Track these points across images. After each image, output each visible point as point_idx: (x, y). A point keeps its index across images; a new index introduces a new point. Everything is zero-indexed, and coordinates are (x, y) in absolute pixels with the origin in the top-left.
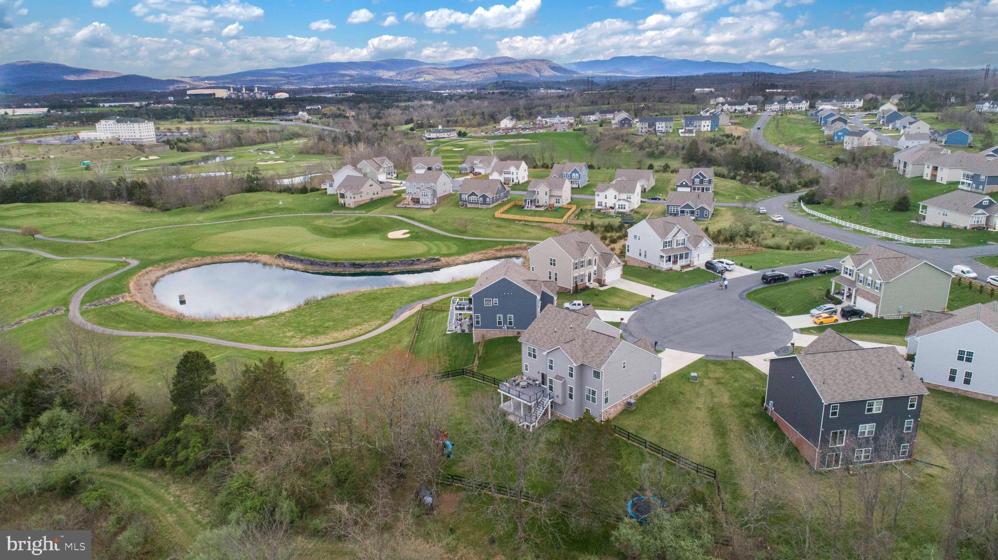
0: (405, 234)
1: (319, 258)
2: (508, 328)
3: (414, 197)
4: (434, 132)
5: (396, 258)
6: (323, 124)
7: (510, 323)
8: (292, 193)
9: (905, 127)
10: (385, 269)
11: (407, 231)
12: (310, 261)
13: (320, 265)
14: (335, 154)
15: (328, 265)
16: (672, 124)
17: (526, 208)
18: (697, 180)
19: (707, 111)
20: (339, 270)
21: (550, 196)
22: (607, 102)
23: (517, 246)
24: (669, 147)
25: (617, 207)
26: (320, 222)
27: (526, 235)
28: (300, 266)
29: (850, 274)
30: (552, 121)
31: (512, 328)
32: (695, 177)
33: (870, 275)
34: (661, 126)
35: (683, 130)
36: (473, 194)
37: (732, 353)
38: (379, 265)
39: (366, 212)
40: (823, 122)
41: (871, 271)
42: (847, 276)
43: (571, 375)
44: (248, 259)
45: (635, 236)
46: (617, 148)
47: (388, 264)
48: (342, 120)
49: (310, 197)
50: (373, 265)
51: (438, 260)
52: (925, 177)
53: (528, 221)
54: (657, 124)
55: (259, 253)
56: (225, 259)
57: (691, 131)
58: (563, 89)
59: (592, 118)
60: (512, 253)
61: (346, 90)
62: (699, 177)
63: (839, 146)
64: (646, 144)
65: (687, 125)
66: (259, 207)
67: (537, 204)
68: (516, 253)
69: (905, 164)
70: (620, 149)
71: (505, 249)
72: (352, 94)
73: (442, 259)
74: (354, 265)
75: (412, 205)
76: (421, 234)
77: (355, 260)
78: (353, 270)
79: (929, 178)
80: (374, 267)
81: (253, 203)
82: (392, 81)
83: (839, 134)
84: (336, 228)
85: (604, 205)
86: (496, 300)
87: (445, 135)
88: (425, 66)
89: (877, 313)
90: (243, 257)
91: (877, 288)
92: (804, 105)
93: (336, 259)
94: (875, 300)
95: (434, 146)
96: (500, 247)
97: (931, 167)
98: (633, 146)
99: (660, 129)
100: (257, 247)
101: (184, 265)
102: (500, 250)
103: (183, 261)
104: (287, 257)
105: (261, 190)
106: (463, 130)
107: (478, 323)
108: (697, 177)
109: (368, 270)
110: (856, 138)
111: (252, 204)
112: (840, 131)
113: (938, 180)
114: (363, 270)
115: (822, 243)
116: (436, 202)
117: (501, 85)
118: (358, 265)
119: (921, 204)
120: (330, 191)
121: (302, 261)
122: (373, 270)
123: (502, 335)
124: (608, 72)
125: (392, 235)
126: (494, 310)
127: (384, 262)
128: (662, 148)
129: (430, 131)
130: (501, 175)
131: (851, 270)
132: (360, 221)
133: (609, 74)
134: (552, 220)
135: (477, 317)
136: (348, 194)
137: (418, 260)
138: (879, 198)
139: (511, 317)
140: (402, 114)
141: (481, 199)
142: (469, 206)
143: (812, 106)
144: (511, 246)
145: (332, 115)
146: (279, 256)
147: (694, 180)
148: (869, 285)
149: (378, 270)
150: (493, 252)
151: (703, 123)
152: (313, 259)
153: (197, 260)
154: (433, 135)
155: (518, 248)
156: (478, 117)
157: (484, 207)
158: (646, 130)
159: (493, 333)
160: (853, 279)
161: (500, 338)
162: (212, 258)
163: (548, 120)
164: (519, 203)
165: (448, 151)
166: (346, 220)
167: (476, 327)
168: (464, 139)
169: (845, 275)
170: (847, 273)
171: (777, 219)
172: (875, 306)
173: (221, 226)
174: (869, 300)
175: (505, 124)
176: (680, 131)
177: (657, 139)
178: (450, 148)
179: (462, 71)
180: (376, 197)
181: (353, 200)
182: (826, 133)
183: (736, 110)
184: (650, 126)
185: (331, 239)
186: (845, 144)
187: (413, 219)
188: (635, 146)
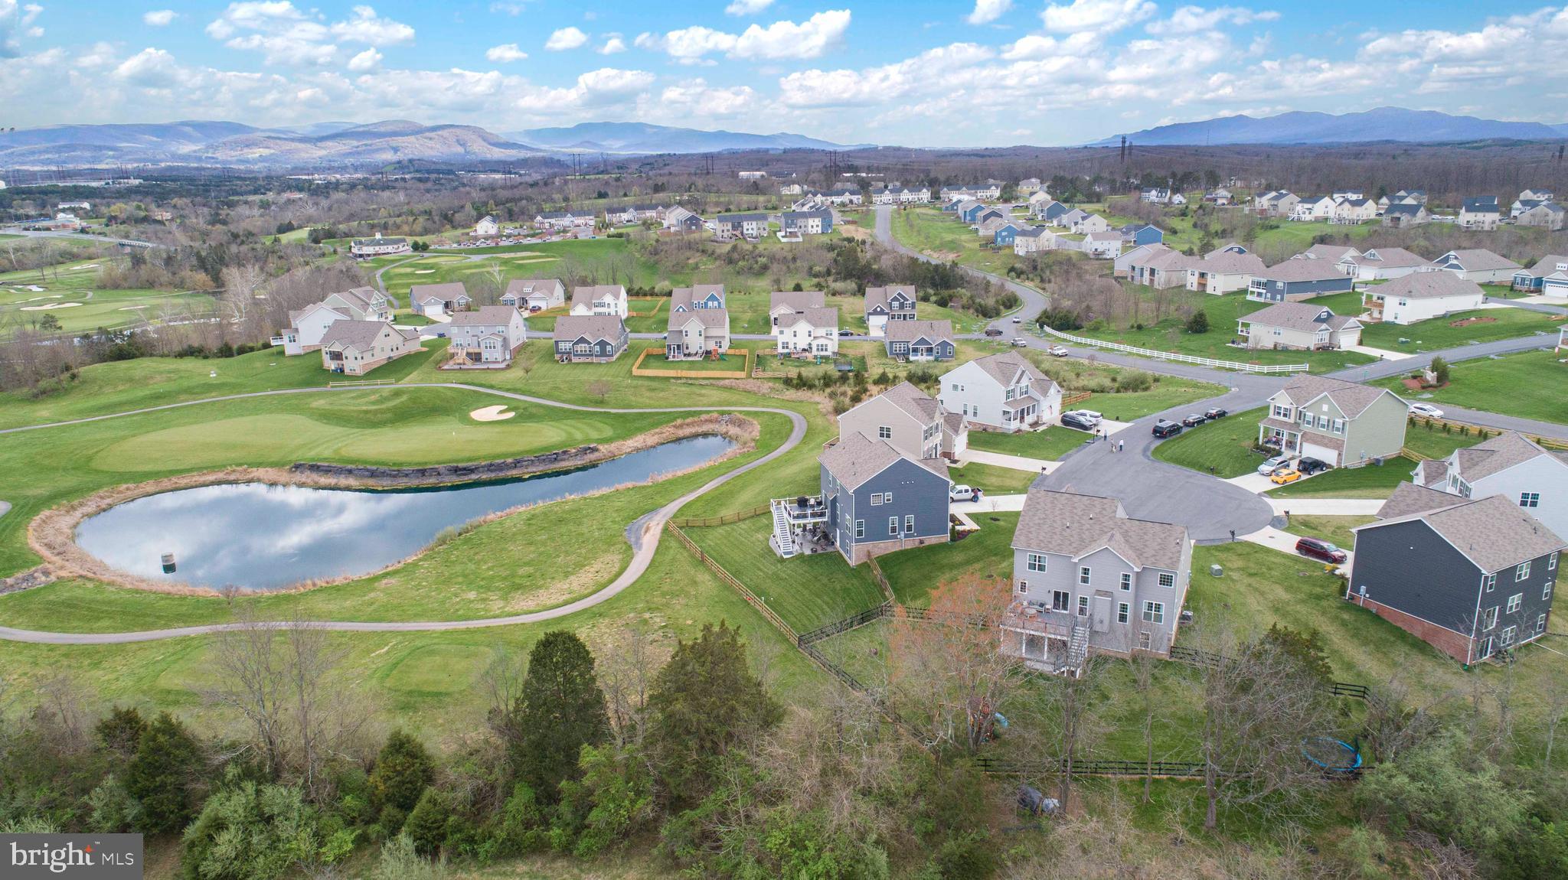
0: (501, 412)
1: (386, 464)
2: (906, 536)
3: (471, 350)
4: (368, 245)
5: (527, 452)
6: (116, 233)
7: (909, 528)
8: (206, 357)
9: (1076, 223)
10: (514, 473)
11: (505, 407)
12: (368, 470)
13: (390, 476)
14: (176, 286)
15: (407, 475)
16: (766, 224)
17: (671, 359)
18: (896, 304)
19: (803, 205)
20: (431, 481)
21: (706, 337)
22: (622, 193)
23: (704, 417)
24: (773, 258)
25: (814, 348)
26: (320, 403)
27: (705, 400)
28: (352, 481)
29: (1285, 415)
30: (561, 223)
31: (912, 536)
32: (892, 300)
33: (1324, 413)
34: (750, 228)
35: (783, 233)
36: (582, 340)
37: (1233, 533)
38: (500, 467)
39: (397, 381)
40: (968, 218)
41: (1325, 408)
42: (1281, 418)
43: (1126, 586)
44: (232, 477)
45: (955, 387)
46: (690, 261)
47: (516, 464)
48: (150, 228)
49: (257, 362)
50: (490, 468)
51: (594, 450)
52: (1189, 287)
53: (691, 378)
54: (745, 225)
55: (251, 465)
56: (183, 482)
57: (793, 235)
58: (515, 173)
59: (625, 216)
60: (700, 430)
61: (125, 175)
62: (898, 300)
63: (1007, 251)
64: (735, 256)
65: (788, 226)
66: (159, 386)
67: (686, 352)
68: (705, 428)
69: (1152, 272)
70: (697, 264)
71: (688, 425)
72: (137, 182)
73: (600, 447)
74: (456, 470)
75: (469, 364)
76: (534, 410)
77: (457, 461)
78: (457, 480)
79: (1195, 288)
80: (492, 471)
81: (146, 378)
82: (199, 159)
83: (1004, 234)
84: (367, 412)
85: (791, 346)
86: (889, 495)
87: (390, 249)
88: (259, 134)
89: (1339, 462)
90: (221, 476)
91: (1338, 429)
92: (925, 195)
93: (419, 464)
94: (1337, 445)
95: (377, 268)
96: (679, 421)
97: (1197, 275)
98: (716, 259)
99: (750, 231)
100: (233, 455)
101: (108, 501)
102: (681, 426)
103: (101, 492)
104: (315, 468)
105: (142, 355)
106: (420, 240)
107: (860, 533)
108: (895, 299)
109: (485, 477)
110: (1031, 239)
111: (144, 381)
112: (1004, 230)
113: (1209, 290)
114: (474, 477)
115: (1156, 380)
116: (508, 357)
117: (408, 167)
118: (464, 469)
119: (1240, 321)
120: (290, 349)
121: (350, 472)
122: (492, 475)
123: (897, 549)
124: (573, 146)
125: (480, 414)
126: (884, 511)
127: (510, 460)
128: (763, 260)
129: (361, 243)
130: (590, 309)
131: (1286, 409)
132: (404, 398)
133: (576, 150)
134: (728, 374)
135: (860, 524)
136: (350, 352)
137: (565, 452)
138: (1158, 316)
139: (911, 518)
140: (261, 216)
141: (597, 348)
142: (575, 360)
143: (936, 196)
144: (696, 419)
145: (128, 218)
146: (298, 467)
147: (890, 304)
148: (1323, 426)
149: (502, 475)
150: (672, 430)
151: (811, 222)
152: (374, 468)
153: (128, 489)
154: (367, 250)
155: (706, 421)
156: (421, 219)
157: (603, 360)
158: (729, 234)
159: (884, 547)
160: (1292, 420)
161: (895, 553)
162: (158, 483)
163: (553, 221)
164: (657, 351)
165: (406, 275)
166: (373, 398)
167: (857, 541)
168: (426, 255)
169: (1277, 417)
170: (1279, 413)
171: (1060, 352)
172: (1336, 453)
173: (109, 423)
174: (1326, 446)
175: (484, 229)
176: (779, 234)
177: (749, 247)
178: (409, 270)
179: (330, 144)
180: (395, 354)
181: (361, 362)
182: (981, 233)
183: (833, 202)
184: (734, 228)
185: (368, 431)
186: (1016, 249)
187: (492, 387)
188: (718, 257)
